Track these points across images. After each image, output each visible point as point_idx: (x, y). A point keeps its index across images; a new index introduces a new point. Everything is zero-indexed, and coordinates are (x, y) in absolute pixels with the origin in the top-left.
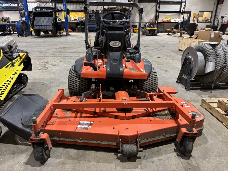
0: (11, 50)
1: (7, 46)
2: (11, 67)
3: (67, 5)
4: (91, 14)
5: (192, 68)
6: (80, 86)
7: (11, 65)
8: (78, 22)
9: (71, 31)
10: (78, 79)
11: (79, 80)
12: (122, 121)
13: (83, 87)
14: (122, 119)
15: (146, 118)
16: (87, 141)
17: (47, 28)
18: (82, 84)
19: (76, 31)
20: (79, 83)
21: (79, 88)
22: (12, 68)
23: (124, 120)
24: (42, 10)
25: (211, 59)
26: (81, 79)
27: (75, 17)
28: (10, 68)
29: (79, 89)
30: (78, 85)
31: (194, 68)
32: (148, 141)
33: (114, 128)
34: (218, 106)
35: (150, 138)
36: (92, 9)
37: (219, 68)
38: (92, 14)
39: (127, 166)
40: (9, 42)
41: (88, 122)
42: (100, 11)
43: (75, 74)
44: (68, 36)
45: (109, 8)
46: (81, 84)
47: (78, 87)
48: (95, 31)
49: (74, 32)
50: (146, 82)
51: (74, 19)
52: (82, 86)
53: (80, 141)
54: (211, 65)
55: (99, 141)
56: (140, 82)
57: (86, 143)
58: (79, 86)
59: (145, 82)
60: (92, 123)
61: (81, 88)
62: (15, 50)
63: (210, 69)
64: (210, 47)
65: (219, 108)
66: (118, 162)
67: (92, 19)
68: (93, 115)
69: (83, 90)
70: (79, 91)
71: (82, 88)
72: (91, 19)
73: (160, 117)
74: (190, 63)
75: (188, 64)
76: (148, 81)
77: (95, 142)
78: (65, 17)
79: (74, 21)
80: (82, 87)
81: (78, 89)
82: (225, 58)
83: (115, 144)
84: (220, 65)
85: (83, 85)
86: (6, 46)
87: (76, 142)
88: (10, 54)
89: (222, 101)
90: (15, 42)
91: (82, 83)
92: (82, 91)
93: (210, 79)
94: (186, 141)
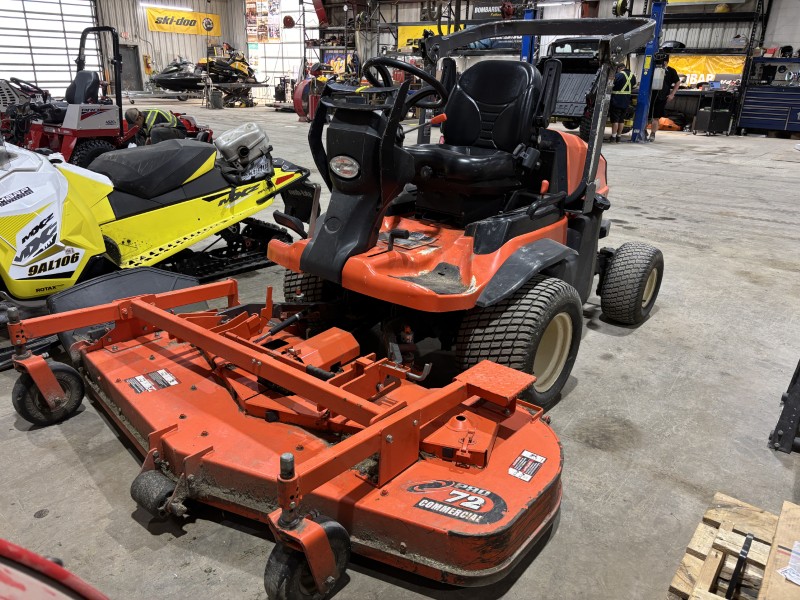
0: (245, 160)
1: (235, 148)
2: (225, 201)
3: (663, 30)
4: (773, 64)
7: (227, 197)
8: (706, 93)
9: (670, 127)
16: (125, 423)
17: (566, 111)
19: (690, 128)
22: (228, 205)
24: (577, 51)
27: (706, 73)
28: (220, 204)
32: (231, 498)
33: (182, 417)
35: (241, 496)
36: (784, 45)
40: (244, 139)
41: (168, 379)
44: (637, 142)
48: (773, 133)
49: (682, 130)
50: (481, 331)
51: (696, 82)
53: (118, 417)
59: (478, 331)
60: (174, 383)
62: (256, 162)
67: (774, 83)
72: (769, 83)
76: (488, 330)
78: (646, 73)
79: (695, 90)
86: (232, 146)
88: (241, 168)
90: (263, 139)
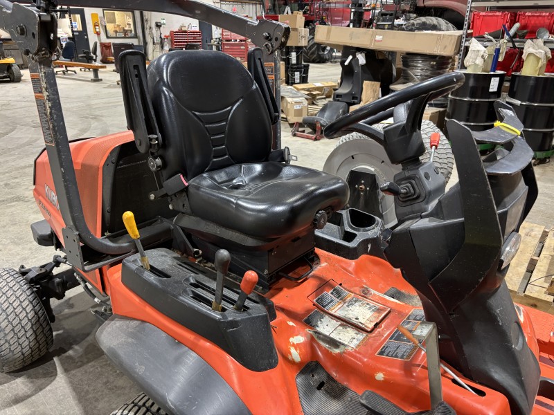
74: (376, 186)
75: (364, 190)
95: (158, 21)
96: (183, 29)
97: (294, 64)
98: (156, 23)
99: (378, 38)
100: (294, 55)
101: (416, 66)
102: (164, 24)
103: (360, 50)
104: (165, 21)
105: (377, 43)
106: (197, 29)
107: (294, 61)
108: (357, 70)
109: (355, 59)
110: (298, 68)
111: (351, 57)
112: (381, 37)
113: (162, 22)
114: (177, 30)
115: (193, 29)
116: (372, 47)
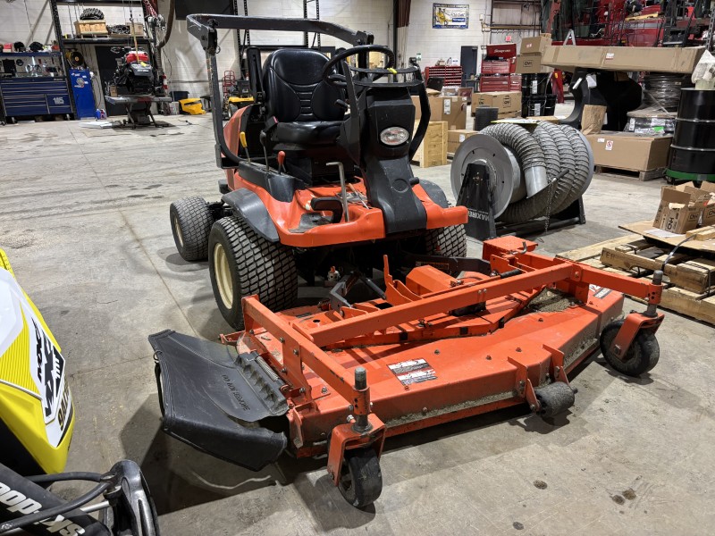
5: (494, 188)
6: (279, 280)
10: (266, 260)
11: (271, 260)
12: (483, 337)
13: (286, 282)
14: (480, 335)
15: (523, 318)
16: (441, 412)
18: (283, 274)
20: (272, 270)
21: (274, 286)
23: (485, 334)
25: (536, 160)
26: (275, 257)
29: (276, 291)
30: (271, 277)
31: (498, 188)
33: (489, 358)
34: (603, 263)
36: (17, 41)
37: (555, 179)
38: (15, 59)
39: (564, 436)
41: (411, 363)
42: (50, 48)
43: (254, 245)
45: (78, 37)
46: (280, 272)
47: (271, 284)
48: (39, 118)
50: (442, 235)
52: (282, 277)
53: (424, 418)
54: (538, 173)
55: (470, 400)
56: (429, 238)
57: (440, 417)
58: (275, 278)
60: (422, 361)
61: (281, 284)
63: (537, 184)
64: (524, 132)
65: (607, 267)
66: (535, 437)
67: (17, 76)
68: (398, 345)
69: (286, 291)
70: (274, 295)
71: (284, 286)
72: (14, 75)
73: (547, 307)
74: (486, 176)
75: (479, 181)
77: (461, 407)
80: (283, 281)
81: (270, 291)
82: (561, 159)
83: (509, 395)
84: (553, 172)
85: (286, 275)
87: (415, 423)
89: (614, 249)
91: (281, 268)
92: (284, 293)
93: (534, 210)
94: (646, 340)
95: (413, 56)
96: (441, 64)
97: (535, 95)
98: (411, 59)
99: (609, 56)
100: (535, 83)
101: (660, 88)
102: (420, 59)
103: (591, 71)
104: (420, 56)
105: (608, 62)
106: (458, 64)
107: (535, 91)
108: (585, 94)
109: (584, 82)
110: (538, 98)
111: (580, 80)
112: (613, 55)
113: (417, 57)
114: (433, 66)
115: (453, 64)
116: (601, 66)
